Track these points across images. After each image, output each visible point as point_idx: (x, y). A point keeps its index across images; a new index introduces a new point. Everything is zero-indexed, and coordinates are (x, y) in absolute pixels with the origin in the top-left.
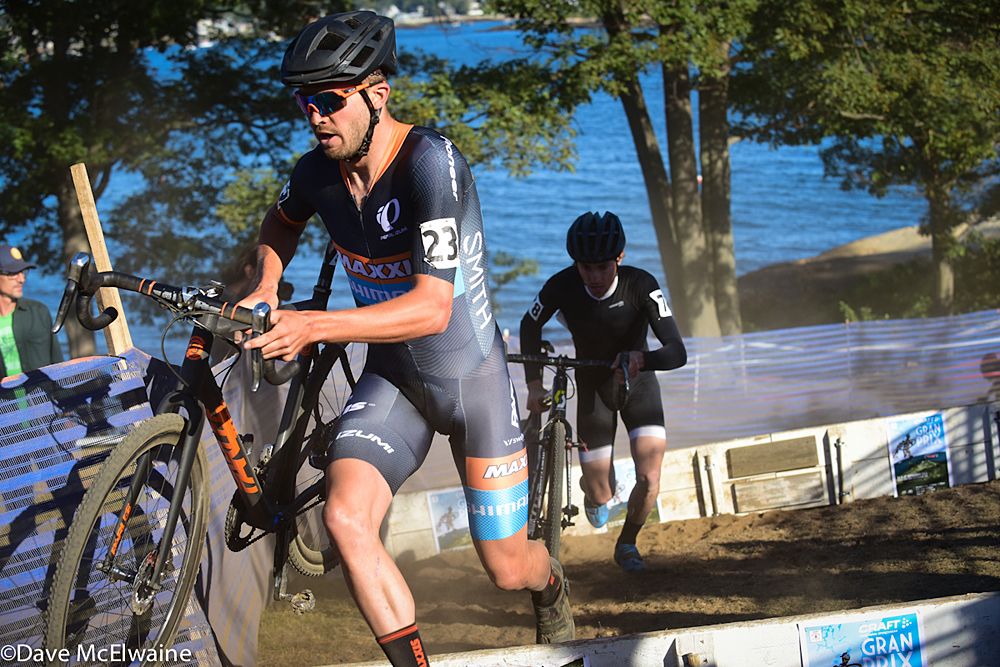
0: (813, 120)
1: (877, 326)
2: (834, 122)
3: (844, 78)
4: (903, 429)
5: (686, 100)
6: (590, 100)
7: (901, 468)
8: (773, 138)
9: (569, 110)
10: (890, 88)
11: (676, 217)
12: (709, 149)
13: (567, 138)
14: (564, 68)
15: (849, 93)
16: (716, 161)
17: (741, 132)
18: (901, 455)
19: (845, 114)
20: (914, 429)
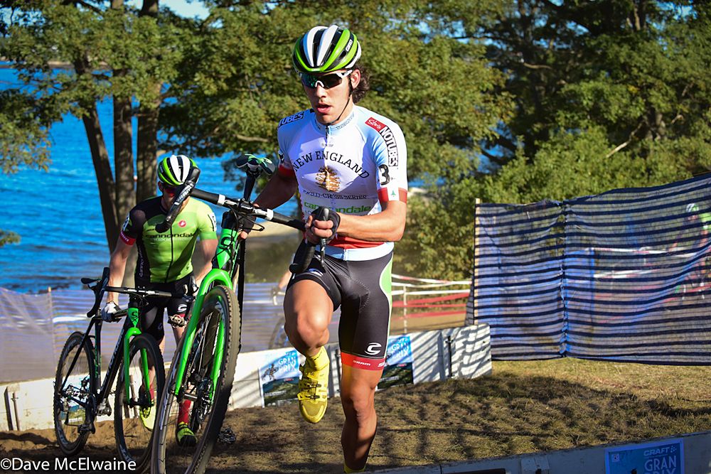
0: (217, 141)
1: (256, 287)
2: (233, 142)
3: (242, 110)
4: (270, 360)
5: (129, 124)
6: (61, 119)
7: (267, 388)
8: (189, 152)
9: (47, 126)
10: (273, 120)
11: (118, 207)
12: (143, 159)
13: (43, 147)
14: (45, 97)
15: (245, 120)
16: (147, 168)
17: (167, 147)
18: (267, 379)
19: (240, 137)
20: (277, 361)
